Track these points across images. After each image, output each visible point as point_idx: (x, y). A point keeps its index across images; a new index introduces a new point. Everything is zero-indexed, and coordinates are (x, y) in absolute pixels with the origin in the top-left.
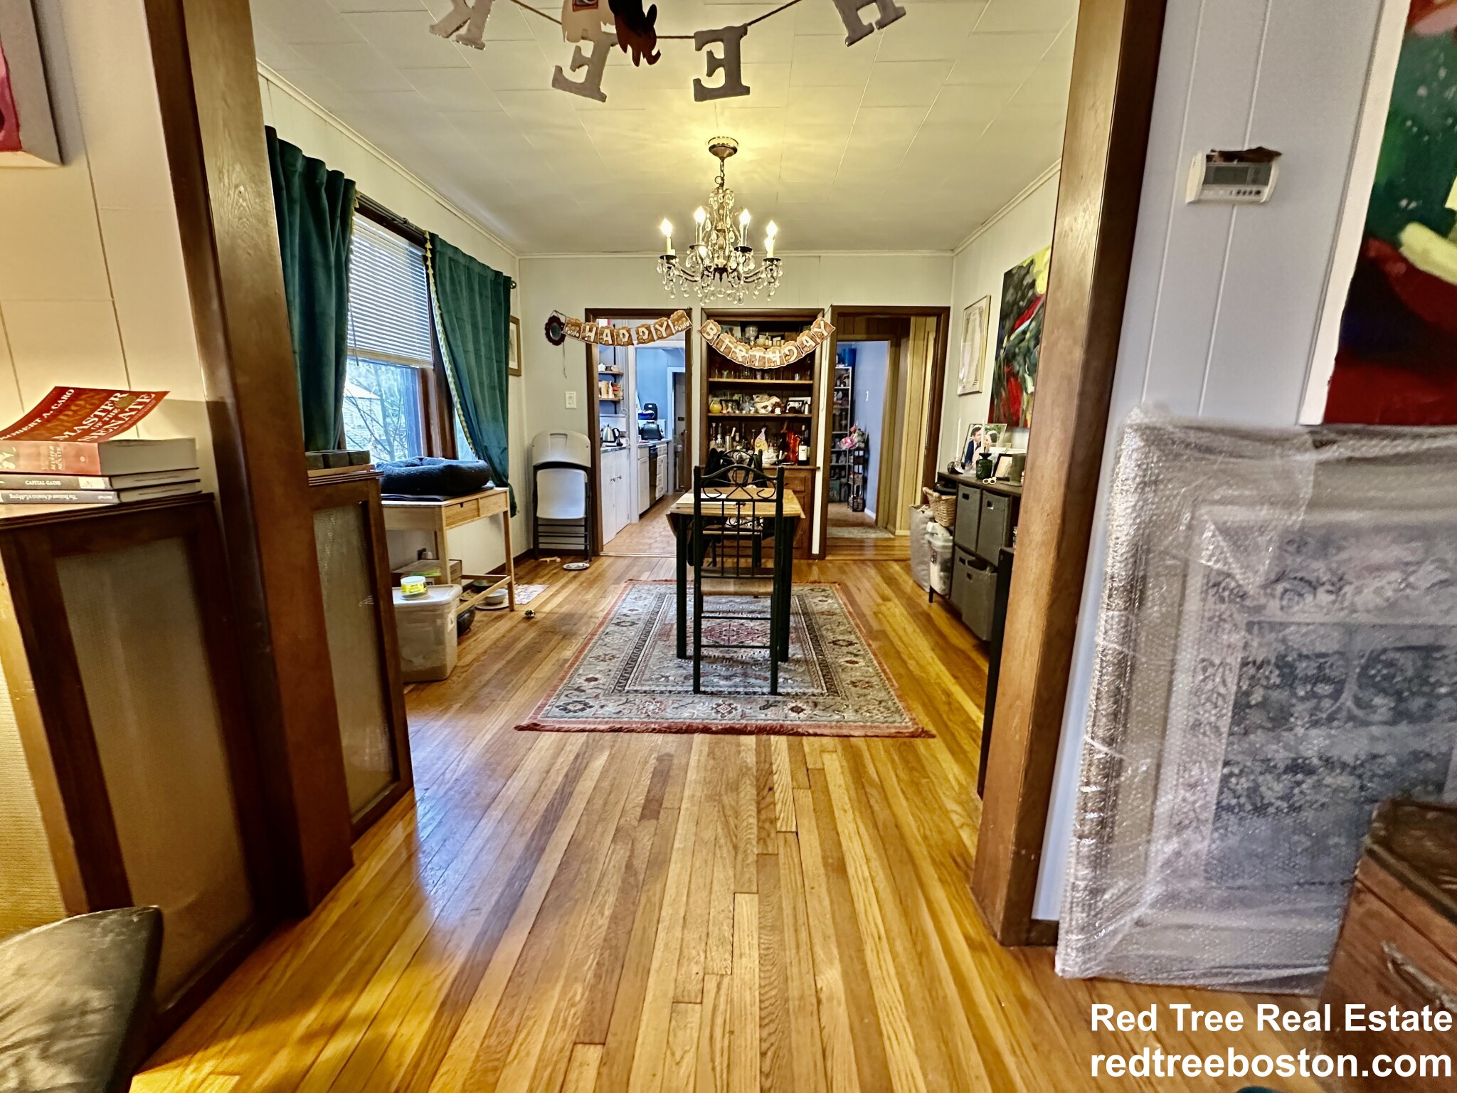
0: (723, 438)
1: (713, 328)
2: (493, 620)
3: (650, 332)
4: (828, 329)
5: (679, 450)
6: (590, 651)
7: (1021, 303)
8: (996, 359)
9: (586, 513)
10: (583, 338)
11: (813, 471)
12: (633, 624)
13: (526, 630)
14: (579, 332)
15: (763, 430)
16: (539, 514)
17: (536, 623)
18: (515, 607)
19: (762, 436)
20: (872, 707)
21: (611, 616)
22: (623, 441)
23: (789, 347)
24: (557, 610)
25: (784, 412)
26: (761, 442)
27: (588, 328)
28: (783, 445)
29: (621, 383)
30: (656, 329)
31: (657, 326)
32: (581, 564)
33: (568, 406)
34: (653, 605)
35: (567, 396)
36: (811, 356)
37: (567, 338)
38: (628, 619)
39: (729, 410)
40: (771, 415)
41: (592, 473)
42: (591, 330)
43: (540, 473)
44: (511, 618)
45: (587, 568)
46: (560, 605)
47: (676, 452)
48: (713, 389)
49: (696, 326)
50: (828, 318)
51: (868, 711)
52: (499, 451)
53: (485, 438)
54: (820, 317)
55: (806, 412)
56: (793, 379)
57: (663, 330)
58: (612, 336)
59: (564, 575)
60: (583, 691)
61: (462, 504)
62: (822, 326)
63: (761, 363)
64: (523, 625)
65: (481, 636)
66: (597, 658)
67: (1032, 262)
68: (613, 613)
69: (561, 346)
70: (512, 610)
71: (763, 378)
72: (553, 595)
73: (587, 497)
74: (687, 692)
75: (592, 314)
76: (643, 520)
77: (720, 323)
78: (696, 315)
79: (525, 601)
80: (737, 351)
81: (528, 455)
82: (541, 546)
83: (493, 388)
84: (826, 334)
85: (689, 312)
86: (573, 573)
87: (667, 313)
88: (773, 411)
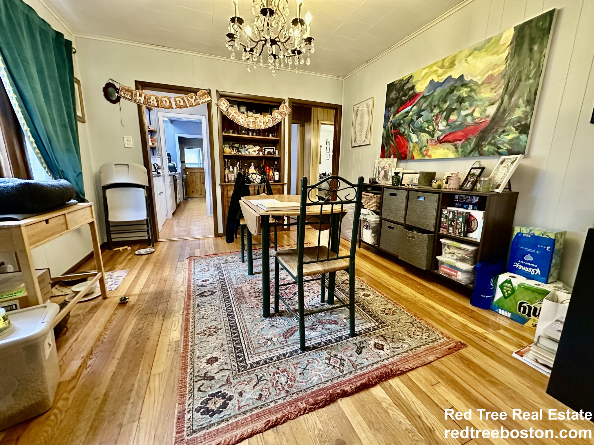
0: (233, 168)
1: (224, 104)
2: (89, 312)
3: (184, 101)
4: (288, 110)
5: (185, 178)
6: (194, 327)
7: (403, 98)
8: (384, 127)
9: (148, 216)
10: (135, 101)
11: (283, 185)
12: (213, 293)
13: (125, 317)
14: (132, 96)
15: (253, 164)
16: (110, 219)
17: (132, 307)
18: (108, 294)
19: (252, 167)
21: (192, 289)
22: (159, 171)
23: (268, 118)
24: (145, 290)
25: (264, 153)
26: (252, 170)
27: (138, 94)
28: (262, 172)
29: (156, 137)
30: (188, 100)
31: (189, 98)
32: (148, 250)
33: (126, 146)
34: (217, 273)
35: (125, 139)
36: (279, 124)
37: (122, 99)
38: (206, 289)
39: (234, 153)
40: (258, 155)
41: (149, 190)
42: (140, 96)
43: (108, 191)
44: (106, 307)
45: (153, 252)
46: (146, 285)
47: (183, 179)
48: (226, 140)
49: (214, 101)
50: (287, 104)
52: (75, 175)
53: (61, 164)
54: (283, 104)
55: (277, 154)
56: (268, 136)
57: (193, 101)
58: (157, 101)
59: (138, 259)
60: (212, 378)
61: (47, 221)
62: (285, 109)
63: (254, 126)
64: (121, 312)
65: (80, 334)
66: (204, 333)
67: (411, 77)
68: (192, 286)
69: (117, 104)
70: (105, 298)
71: (252, 135)
72: (137, 277)
73: (147, 205)
74: (296, 351)
75: (141, 85)
76: (175, 216)
77: (228, 100)
78: (214, 94)
79: (114, 287)
80: (240, 118)
81: (97, 179)
82: (113, 240)
83: (64, 126)
84: (287, 113)
85: (209, 93)
86: (144, 257)
87: (195, 91)
88: (258, 154)
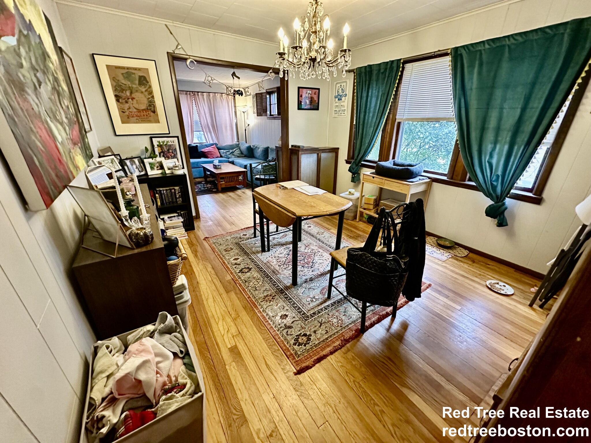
20: (223, 242)
51: (224, 241)
